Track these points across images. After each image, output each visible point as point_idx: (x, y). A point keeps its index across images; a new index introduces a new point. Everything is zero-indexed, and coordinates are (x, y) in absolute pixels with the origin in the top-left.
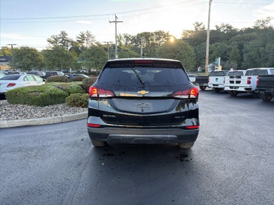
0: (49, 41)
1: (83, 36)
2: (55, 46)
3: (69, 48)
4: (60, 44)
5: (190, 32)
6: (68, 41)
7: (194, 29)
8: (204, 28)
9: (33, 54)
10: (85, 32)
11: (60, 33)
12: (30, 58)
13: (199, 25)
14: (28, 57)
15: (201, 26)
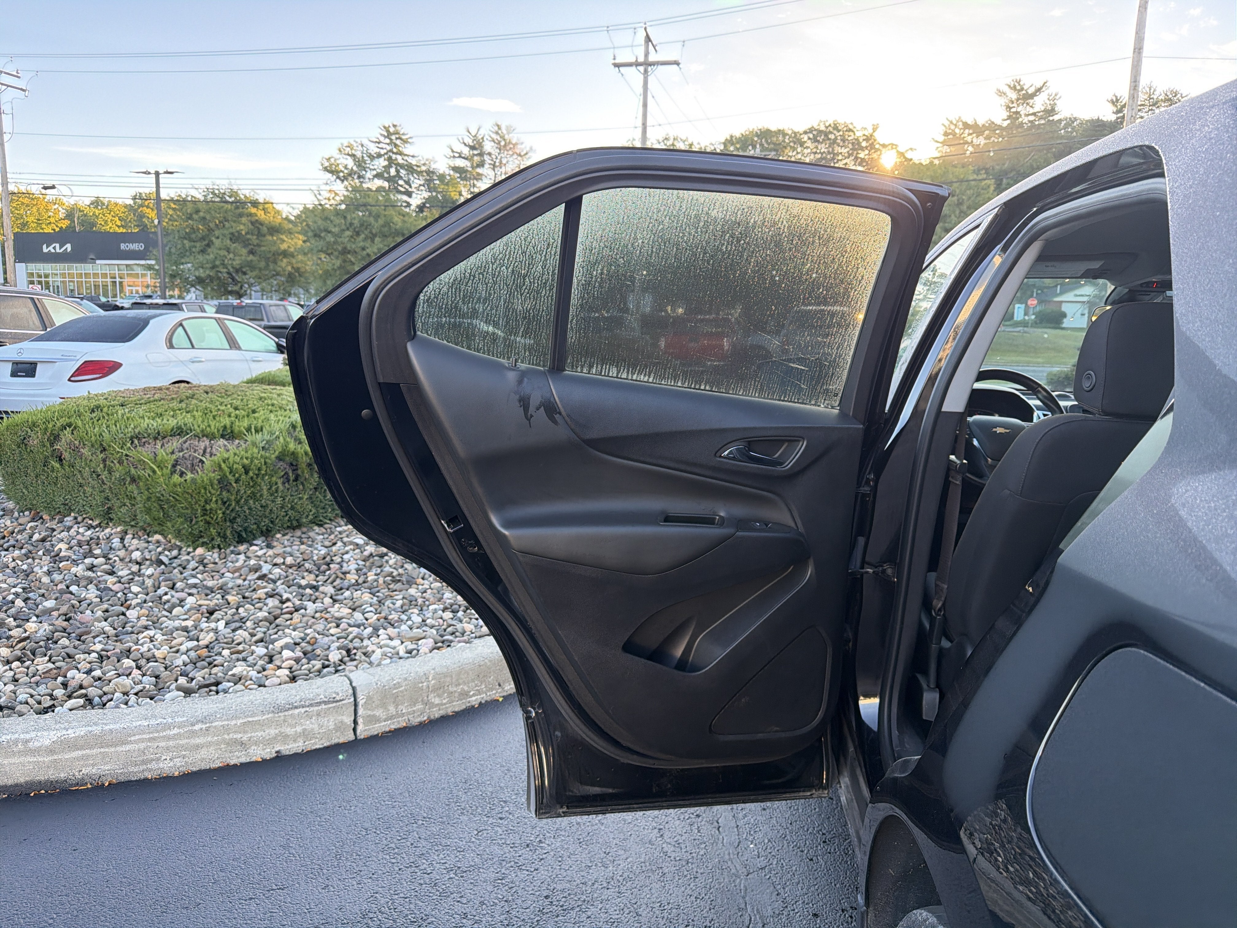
0: (332, 170)
1: (476, 146)
2: (355, 190)
3: (416, 201)
4: (378, 183)
5: (977, 129)
6: (410, 169)
7: (1000, 117)
8: (1051, 111)
9: (257, 224)
10: (487, 131)
11: (376, 133)
12: (246, 243)
13: (1027, 97)
14: (235, 237)
15: (1039, 103)
